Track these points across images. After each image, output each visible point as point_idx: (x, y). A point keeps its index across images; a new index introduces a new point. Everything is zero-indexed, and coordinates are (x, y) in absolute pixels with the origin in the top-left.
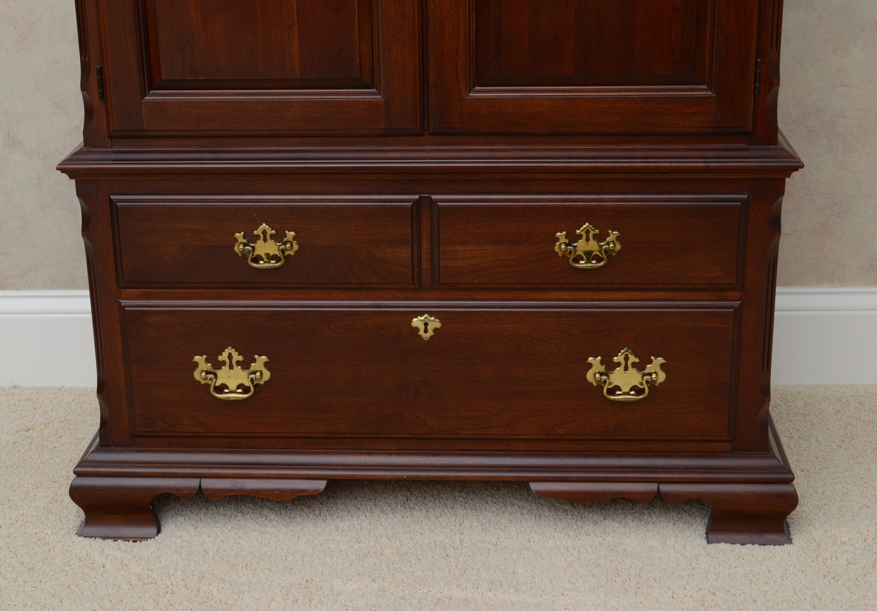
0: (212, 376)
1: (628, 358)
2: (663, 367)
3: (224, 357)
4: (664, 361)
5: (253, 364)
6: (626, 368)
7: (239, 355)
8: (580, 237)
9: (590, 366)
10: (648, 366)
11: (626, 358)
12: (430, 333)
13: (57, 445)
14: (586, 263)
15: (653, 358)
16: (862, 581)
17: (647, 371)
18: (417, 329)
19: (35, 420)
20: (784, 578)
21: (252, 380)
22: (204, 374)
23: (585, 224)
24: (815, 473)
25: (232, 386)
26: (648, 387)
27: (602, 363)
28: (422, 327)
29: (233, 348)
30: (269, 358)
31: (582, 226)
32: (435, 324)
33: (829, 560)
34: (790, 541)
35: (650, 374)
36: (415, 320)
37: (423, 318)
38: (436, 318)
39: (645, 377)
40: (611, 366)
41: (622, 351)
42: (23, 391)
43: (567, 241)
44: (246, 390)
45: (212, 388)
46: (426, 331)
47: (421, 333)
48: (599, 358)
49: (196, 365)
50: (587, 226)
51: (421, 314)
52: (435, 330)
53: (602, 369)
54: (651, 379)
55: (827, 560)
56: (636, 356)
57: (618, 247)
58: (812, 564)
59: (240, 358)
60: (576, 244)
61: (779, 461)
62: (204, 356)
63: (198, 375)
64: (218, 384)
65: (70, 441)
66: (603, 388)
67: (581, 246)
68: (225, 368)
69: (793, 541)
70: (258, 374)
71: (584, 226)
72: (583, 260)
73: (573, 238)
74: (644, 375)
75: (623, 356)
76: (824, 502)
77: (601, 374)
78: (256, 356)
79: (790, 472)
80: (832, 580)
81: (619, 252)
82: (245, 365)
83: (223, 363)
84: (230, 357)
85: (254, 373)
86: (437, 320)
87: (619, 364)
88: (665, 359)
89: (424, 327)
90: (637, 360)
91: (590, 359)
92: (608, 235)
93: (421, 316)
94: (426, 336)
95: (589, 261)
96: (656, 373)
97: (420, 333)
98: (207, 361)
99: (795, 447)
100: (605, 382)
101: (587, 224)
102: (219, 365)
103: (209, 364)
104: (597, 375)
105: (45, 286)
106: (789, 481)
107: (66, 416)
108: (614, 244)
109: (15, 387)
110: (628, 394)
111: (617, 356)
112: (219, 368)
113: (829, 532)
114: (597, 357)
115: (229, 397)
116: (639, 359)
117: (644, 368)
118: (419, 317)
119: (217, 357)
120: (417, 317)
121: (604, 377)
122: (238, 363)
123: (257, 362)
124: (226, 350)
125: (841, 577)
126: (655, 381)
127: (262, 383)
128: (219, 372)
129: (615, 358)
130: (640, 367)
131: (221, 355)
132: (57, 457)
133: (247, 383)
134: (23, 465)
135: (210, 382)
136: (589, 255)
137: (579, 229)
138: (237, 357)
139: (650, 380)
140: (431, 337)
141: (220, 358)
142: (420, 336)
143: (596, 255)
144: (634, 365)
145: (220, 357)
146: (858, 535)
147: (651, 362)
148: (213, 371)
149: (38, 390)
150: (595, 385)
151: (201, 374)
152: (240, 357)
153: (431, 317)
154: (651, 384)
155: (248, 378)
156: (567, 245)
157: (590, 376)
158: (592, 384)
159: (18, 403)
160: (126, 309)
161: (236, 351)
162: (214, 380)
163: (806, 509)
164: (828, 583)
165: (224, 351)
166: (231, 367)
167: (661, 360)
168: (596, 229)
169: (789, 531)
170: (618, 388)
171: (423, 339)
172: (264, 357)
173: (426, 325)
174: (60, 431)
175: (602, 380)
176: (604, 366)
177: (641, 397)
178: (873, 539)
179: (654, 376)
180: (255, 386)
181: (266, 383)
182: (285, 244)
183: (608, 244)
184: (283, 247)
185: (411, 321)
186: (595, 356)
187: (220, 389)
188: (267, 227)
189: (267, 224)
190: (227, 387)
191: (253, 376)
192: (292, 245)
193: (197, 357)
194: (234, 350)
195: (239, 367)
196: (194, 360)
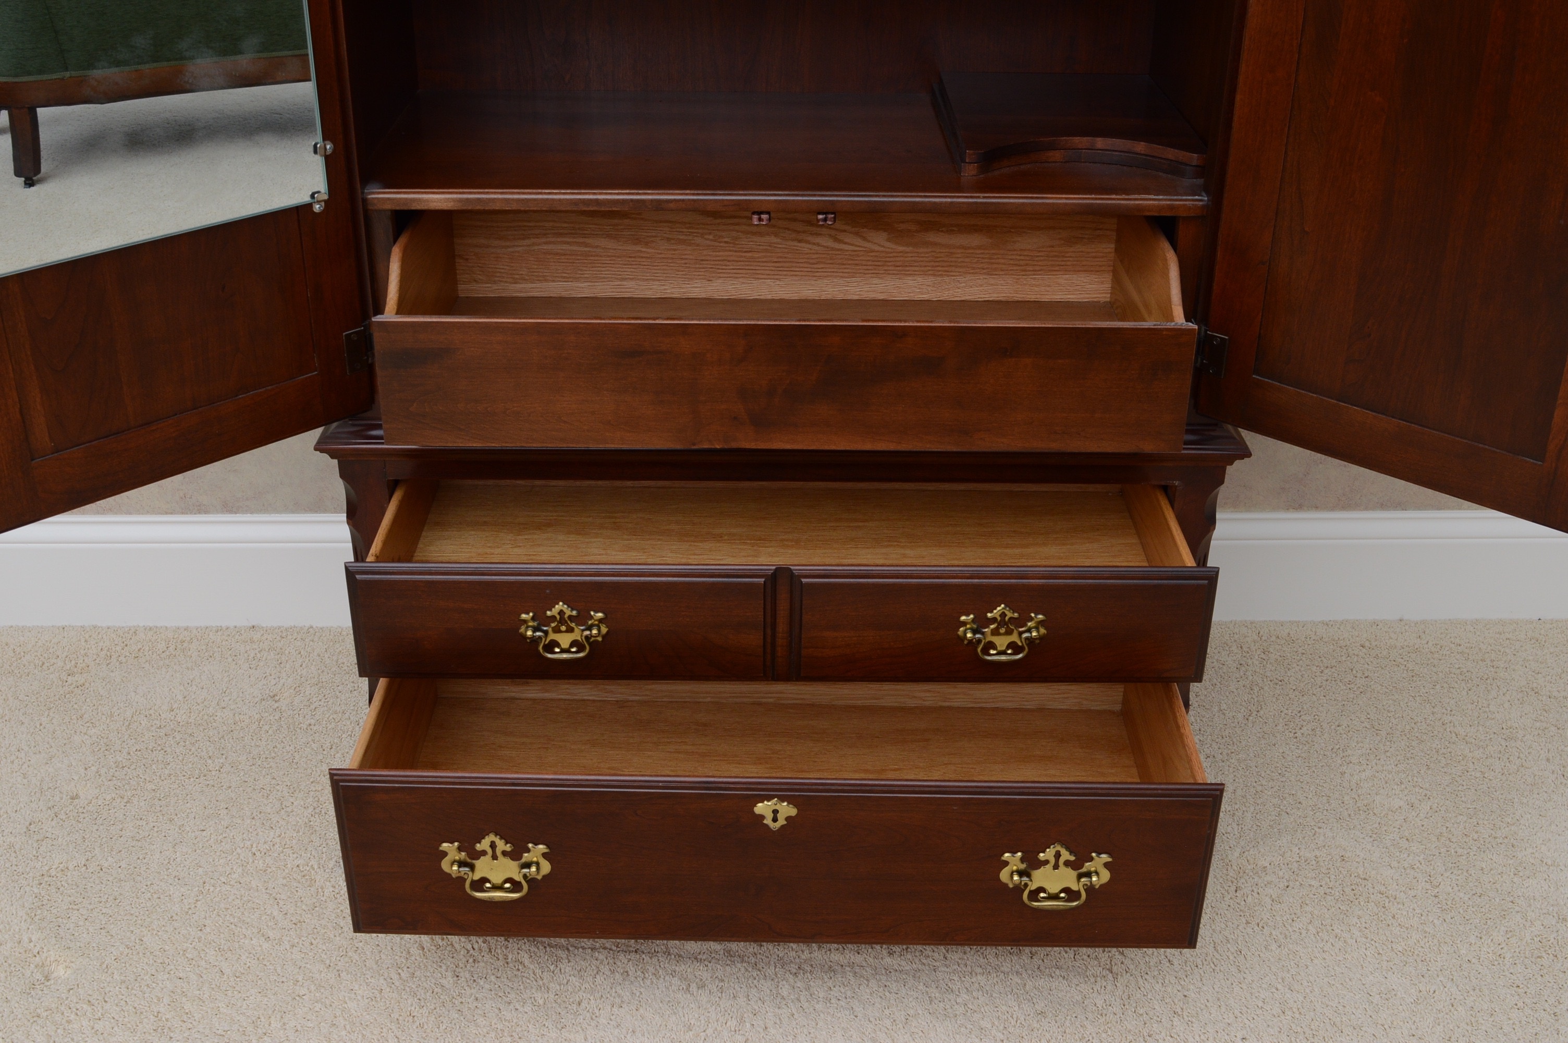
0: (467, 868)
1: (1060, 856)
2: (1107, 865)
3: (484, 845)
4: (1110, 860)
5: (526, 855)
7: (507, 843)
9: (1006, 864)
10: (1088, 864)
11: (1058, 855)
12: (781, 822)
13: (312, 722)
17: (1086, 871)
18: (762, 817)
19: (282, 682)
21: (525, 876)
22: (455, 866)
25: (497, 879)
26: (1086, 891)
27: (1022, 860)
28: (769, 816)
29: (497, 835)
30: (548, 846)
31: (995, 609)
32: (787, 810)
35: (1089, 875)
36: (760, 805)
37: (770, 804)
38: (789, 803)
39: (1083, 880)
40: (1032, 863)
41: (1053, 846)
42: (263, 635)
45: (468, 885)
46: (775, 820)
47: (768, 821)
48: (1019, 854)
49: (444, 855)
51: (769, 798)
52: (788, 818)
53: (1022, 867)
54: (1091, 882)
56: (1071, 853)
59: (508, 848)
62: (456, 844)
63: (449, 868)
64: (477, 876)
66: (1022, 890)
68: (486, 860)
70: (534, 869)
74: (1081, 876)
75: (1053, 852)
77: (1021, 874)
78: (530, 845)
82: (514, 856)
83: (484, 853)
84: (493, 845)
85: (528, 865)
86: (791, 806)
87: (1046, 862)
88: (1111, 856)
89: (772, 815)
90: (1072, 858)
91: (1007, 855)
93: (768, 801)
94: (775, 826)
96: (1097, 873)
97: (765, 822)
98: (460, 849)
100: (1026, 885)
102: (476, 855)
103: (463, 854)
104: (1016, 878)
107: (319, 676)
110: (1055, 898)
111: (1044, 852)
112: (478, 858)
114: (1016, 852)
115: (493, 897)
116: (1075, 856)
117: (1082, 868)
118: (766, 802)
119: (474, 845)
120: (762, 802)
121: (1024, 878)
122: (504, 853)
123: (532, 852)
124: (487, 837)
126: (1096, 884)
127: (539, 877)
128: (478, 863)
129: (1042, 855)
130: (1075, 866)
131: (480, 842)
133: (518, 878)
135: (466, 877)
138: (503, 846)
139: (1087, 881)
140: (782, 826)
141: (479, 847)
142: (767, 825)
144: (1067, 863)
145: (478, 845)
147: (1091, 860)
148: (468, 861)
150: (1011, 886)
151: (452, 866)
152: (508, 845)
153: (783, 802)
154: (1089, 888)
155: (520, 872)
157: (1004, 875)
158: (1006, 885)
161: (501, 838)
162: (470, 874)
165: (483, 838)
166: (495, 857)
167: (1105, 858)
170: (1041, 891)
171: (770, 830)
172: (541, 846)
173: (775, 812)
175: (1023, 883)
176: (1025, 865)
177: (1075, 904)
179: (1094, 877)
180: (530, 883)
181: (544, 877)
182: (590, 628)
183: (1029, 631)
184: (588, 633)
185: (755, 806)
186: (1014, 852)
187: (479, 884)
188: (566, 606)
189: (564, 603)
190: (489, 881)
191: (525, 870)
192: (599, 630)
193: (445, 845)
194: (498, 837)
195: (507, 858)
196: (441, 849)
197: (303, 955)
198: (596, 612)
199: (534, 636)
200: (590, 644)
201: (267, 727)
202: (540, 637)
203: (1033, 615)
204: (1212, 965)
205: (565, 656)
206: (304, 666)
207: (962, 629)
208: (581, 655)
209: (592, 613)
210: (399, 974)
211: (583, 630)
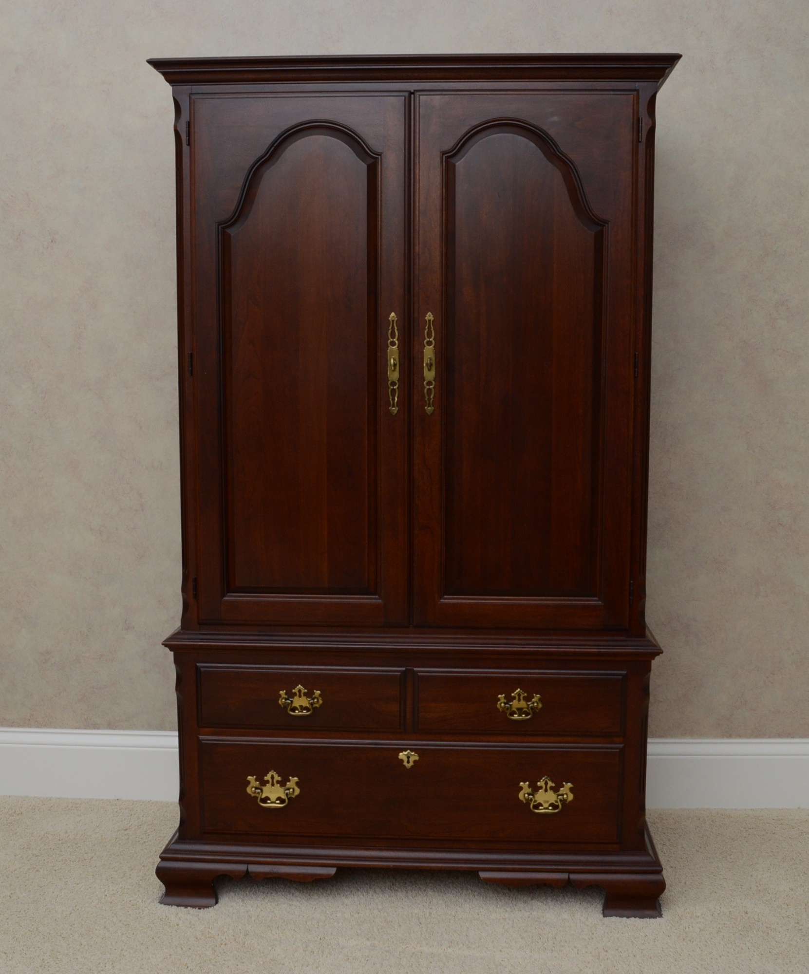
0: (259, 791)
2: (571, 790)
3: (268, 777)
4: (572, 786)
5: (288, 783)
6: (546, 791)
7: (279, 776)
8: (514, 698)
9: (521, 788)
10: (562, 789)
11: (546, 784)
12: (411, 764)
14: (518, 716)
15: (564, 783)
16: (709, 942)
17: (560, 792)
18: (402, 761)
20: (656, 940)
21: (287, 794)
22: (253, 789)
23: (517, 689)
25: (273, 797)
26: (562, 804)
27: (529, 786)
28: (405, 759)
29: (275, 771)
30: (299, 779)
31: (515, 691)
32: (415, 757)
33: (687, 928)
34: (661, 916)
35: (562, 795)
36: (401, 754)
37: (406, 753)
38: (415, 753)
39: (559, 797)
40: (535, 789)
41: (543, 778)
42: (122, 803)
43: (505, 701)
44: (282, 801)
45: (259, 800)
46: (408, 762)
47: (405, 763)
48: (527, 783)
49: (249, 782)
50: (519, 691)
51: (405, 750)
52: (415, 762)
53: (530, 790)
54: (563, 798)
55: (686, 928)
56: (553, 782)
57: (540, 706)
58: (676, 931)
59: (279, 779)
60: (511, 703)
61: (652, 857)
62: (255, 777)
63: (250, 790)
64: (263, 796)
65: (155, 838)
66: (530, 804)
67: (515, 704)
68: (269, 786)
69: (663, 916)
70: (291, 790)
71: (517, 691)
72: (516, 714)
73: (509, 699)
74: (559, 795)
75: (544, 782)
76: (685, 889)
77: (529, 794)
78: (290, 778)
79: (660, 865)
80: (689, 942)
81: (541, 709)
82: (282, 783)
83: (268, 782)
84: (272, 777)
85: (289, 789)
86: (416, 755)
87: (541, 788)
88: (573, 784)
89: (407, 759)
90: (553, 785)
91: (521, 783)
92: (533, 697)
93: (405, 751)
94: (408, 766)
95: (520, 715)
96: (567, 794)
98: (256, 780)
100: (531, 800)
102: (264, 783)
103: (258, 783)
104: (526, 795)
105: (143, 728)
106: (659, 872)
107: (153, 821)
108: (537, 703)
109: (118, 799)
110: (547, 808)
111: (540, 781)
112: (265, 785)
113: (688, 909)
115: (271, 806)
116: (555, 784)
117: (558, 791)
118: (404, 753)
119: (263, 778)
120: (402, 752)
121: (531, 797)
122: (278, 782)
123: (291, 782)
124: (270, 773)
125: (695, 940)
126: (566, 800)
127: (293, 796)
128: (264, 788)
129: (539, 783)
130: (555, 790)
131: (266, 776)
132: (146, 849)
133: (283, 797)
134: (122, 854)
135: (257, 795)
136: (520, 711)
137: (513, 693)
138: (277, 778)
139: (562, 799)
140: (412, 766)
141: (266, 778)
142: (404, 766)
143: (525, 711)
144: (551, 788)
146: (708, 911)
147: (563, 786)
148: (260, 787)
149: (133, 802)
150: (524, 802)
153: (412, 752)
154: (563, 801)
155: (284, 793)
156: (505, 704)
157: (521, 796)
158: (522, 801)
159: (119, 811)
160: (203, 742)
161: (277, 773)
162: (261, 794)
163: (673, 894)
164: (685, 943)
165: (268, 773)
166: (273, 785)
167: (570, 785)
168: (525, 693)
169: (661, 909)
170: (540, 805)
171: (407, 769)
172: (295, 778)
173: (408, 757)
174: (148, 831)
175: (529, 799)
176: (531, 789)
177: (556, 811)
178: (718, 914)
179: (565, 796)
180: (289, 799)
181: (296, 796)
182: (313, 699)
183: (533, 703)
184: (312, 701)
185: (398, 755)
186: (525, 782)
187: (265, 800)
188: (302, 687)
190: (269, 799)
191: (287, 791)
192: (318, 700)
193: (249, 777)
194: (275, 773)
195: (279, 785)
196: (248, 779)
198: (317, 690)
199: (285, 703)
200: (313, 708)
202: (288, 703)
205: (300, 713)
207: (498, 703)
208: (308, 713)
209: (315, 691)
211: (310, 701)
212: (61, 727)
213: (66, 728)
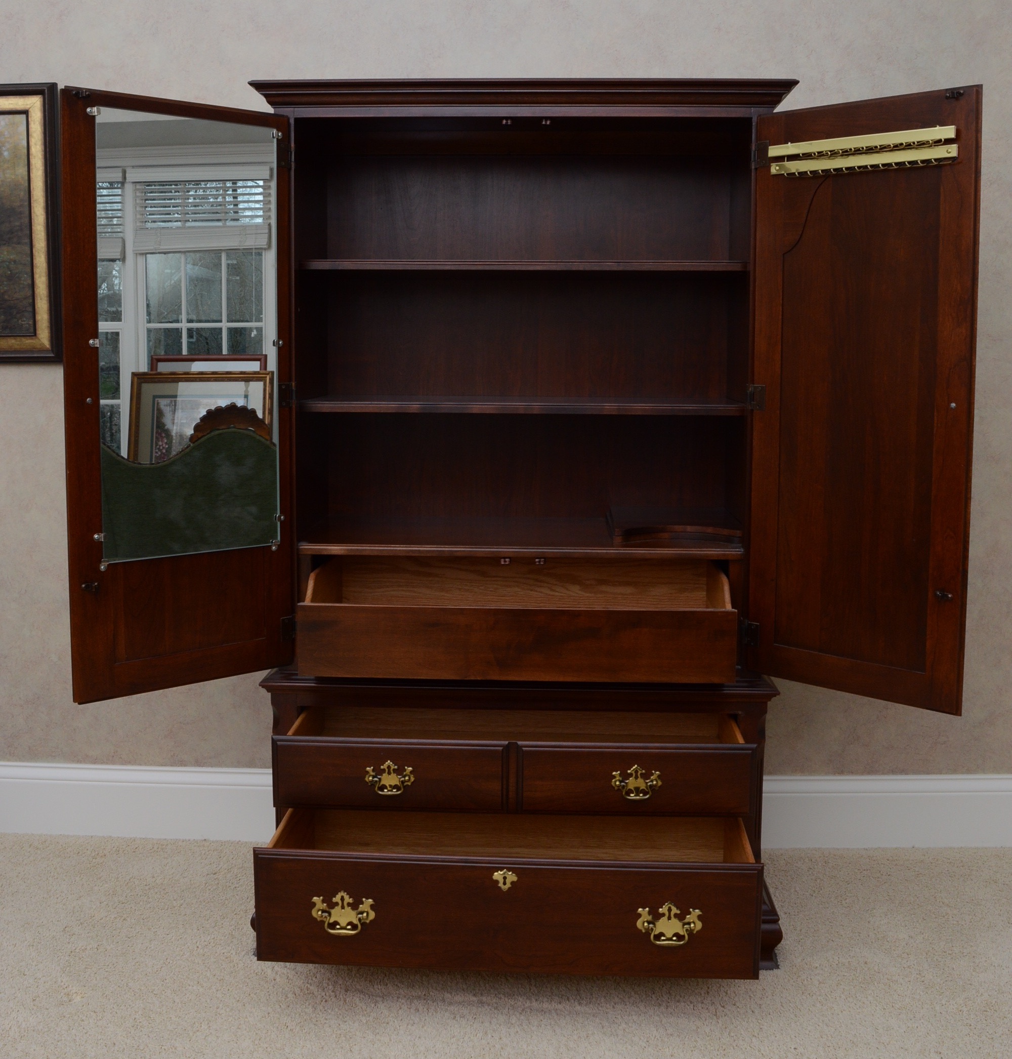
0: (327, 914)
1: (671, 910)
2: (699, 917)
3: (337, 899)
4: (701, 913)
5: (361, 906)
6: (669, 918)
7: (350, 897)
8: (631, 775)
9: (640, 916)
10: (688, 916)
11: (670, 910)
12: (508, 885)
13: (237, 886)
14: (635, 796)
15: (691, 910)
16: (829, 996)
17: (686, 921)
18: (497, 882)
19: (220, 866)
20: (774, 994)
21: (360, 920)
22: (320, 913)
23: (634, 766)
24: (794, 915)
25: (343, 922)
26: (688, 934)
27: (650, 913)
28: (501, 881)
29: (345, 892)
30: (374, 901)
32: (512, 877)
33: (806, 980)
34: (777, 967)
35: (689, 924)
36: (496, 874)
37: (502, 873)
38: (513, 873)
39: (685, 926)
40: (656, 916)
41: (666, 904)
42: (210, 844)
43: (621, 779)
44: (354, 927)
45: (326, 925)
46: (505, 883)
47: (501, 885)
48: (647, 909)
49: (314, 904)
50: (636, 768)
51: (501, 869)
52: (512, 883)
53: (650, 918)
54: (690, 927)
55: (804, 981)
56: (677, 908)
57: (660, 783)
58: (794, 984)
59: (351, 901)
60: (627, 781)
61: (768, 906)
62: (321, 898)
63: (316, 913)
64: (332, 921)
65: (246, 883)
66: (650, 934)
67: (632, 783)
68: (338, 909)
69: (780, 967)
70: (365, 914)
71: (634, 767)
72: (633, 793)
73: (625, 776)
74: (684, 924)
75: (667, 908)
76: (801, 937)
77: (649, 923)
78: (364, 899)
79: (776, 914)
80: (808, 996)
81: (660, 787)
82: (354, 906)
83: (337, 904)
84: (342, 899)
85: (362, 913)
86: (514, 875)
87: (663, 915)
88: (701, 911)
89: (503, 880)
90: (678, 912)
91: (640, 909)
92: (652, 774)
93: (501, 871)
94: (505, 888)
95: (637, 795)
96: (694, 923)
97: (499, 885)
98: (323, 901)
99: (780, 896)
100: (652, 929)
101: (636, 766)
102: (333, 905)
103: (325, 904)
104: (646, 924)
106: (776, 921)
107: (243, 864)
108: (657, 782)
109: (205, 840)
110: (671, 939)
111: (662, 908)
112: (333, 908)
113: (805, 959)
114: (645, 908)
115: (340, 933)
116: (680, 910)
117: (685, 918)
118: (499, 872)
119: (332, 899)
120: (497, 872)
121: (651, 926)
122: (349, 904)
123: (364, 904)
124: (339, 893)
125: (815, 994)
126: (693, 930)
127: (368, 921)
128: (333, 911)
129: (660, 910)
130: (681, 917)
131: (335, 897)
132: (237, 895)
133: (356, 921)
134: (212, 900)
135: (325, 920)
136: (638, 791)
137: (630, 770)
138: (348, 899)
139: (689, 929)
140: (509, 888)
141: (334, 900)
142: (500, 888)
143: (643, 790)
144: (676, 916)
145: (334, 899)
146: (826, 961)
147: (690, 913)
148: (327, 909)
149: (222, 843)
150: (644, 931)
151: (318, 913)
152: (351, 899)
153: (509, 872)
154: (690, 932)
155: (357, 917)
156: (621, 782)
157: (639, 924)
158: (641, 930)
159: (207, 853)
160: (259, 856)
161: (348, 894)
162: (328, 918)
163: (788, 942)
164: (805, 997)
165: (337, 894)
166: (343, 907)
167: (698, 912)
168: (643, 769)
169: (777, 959)
170: (662, 934)
171: (502, 891)
172: (370, 900)
173: (505, 878)
174: (239, 875)
175: (650, 928)
176: (651, 916)
177: (682, 943)
178: (837, 965)
179: (692, 925)
180: (362, 924)
181: (371, 921)
182: (404, 777)
183: (652, 781)
184: (403, 779)
185: (493, 875)
186: (644, 908)
187: (333, 925)
188: (391, 763)
189: (391, 761)
190: (339, 924)
191: (360, 916)
192: (410, 778)
193: (315, 898)
194: (346, 893)
195: (350, 908)
196: (313, 901)
197: (223, 995)
198: (408, 767)
199: (373, 781)
200: (404, 787)
201: (210, 887)
202: (376, 781)
203: (653, 772)
204: (779, 1013)
205: (390, 793)
206: (234, 859)
207: (613, 780)
208: (399, 792)
209: (406, 768)
210: (280, 1006)
211: (400, 778)
212: (145, 764)
213: (151, 765)
